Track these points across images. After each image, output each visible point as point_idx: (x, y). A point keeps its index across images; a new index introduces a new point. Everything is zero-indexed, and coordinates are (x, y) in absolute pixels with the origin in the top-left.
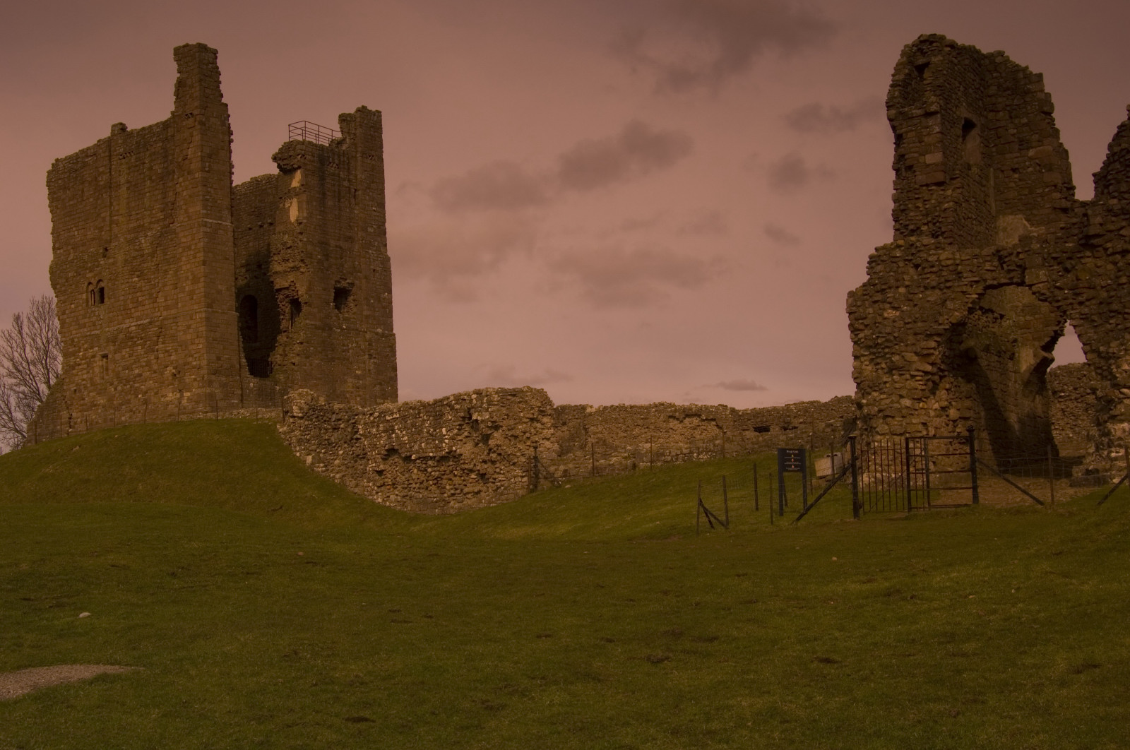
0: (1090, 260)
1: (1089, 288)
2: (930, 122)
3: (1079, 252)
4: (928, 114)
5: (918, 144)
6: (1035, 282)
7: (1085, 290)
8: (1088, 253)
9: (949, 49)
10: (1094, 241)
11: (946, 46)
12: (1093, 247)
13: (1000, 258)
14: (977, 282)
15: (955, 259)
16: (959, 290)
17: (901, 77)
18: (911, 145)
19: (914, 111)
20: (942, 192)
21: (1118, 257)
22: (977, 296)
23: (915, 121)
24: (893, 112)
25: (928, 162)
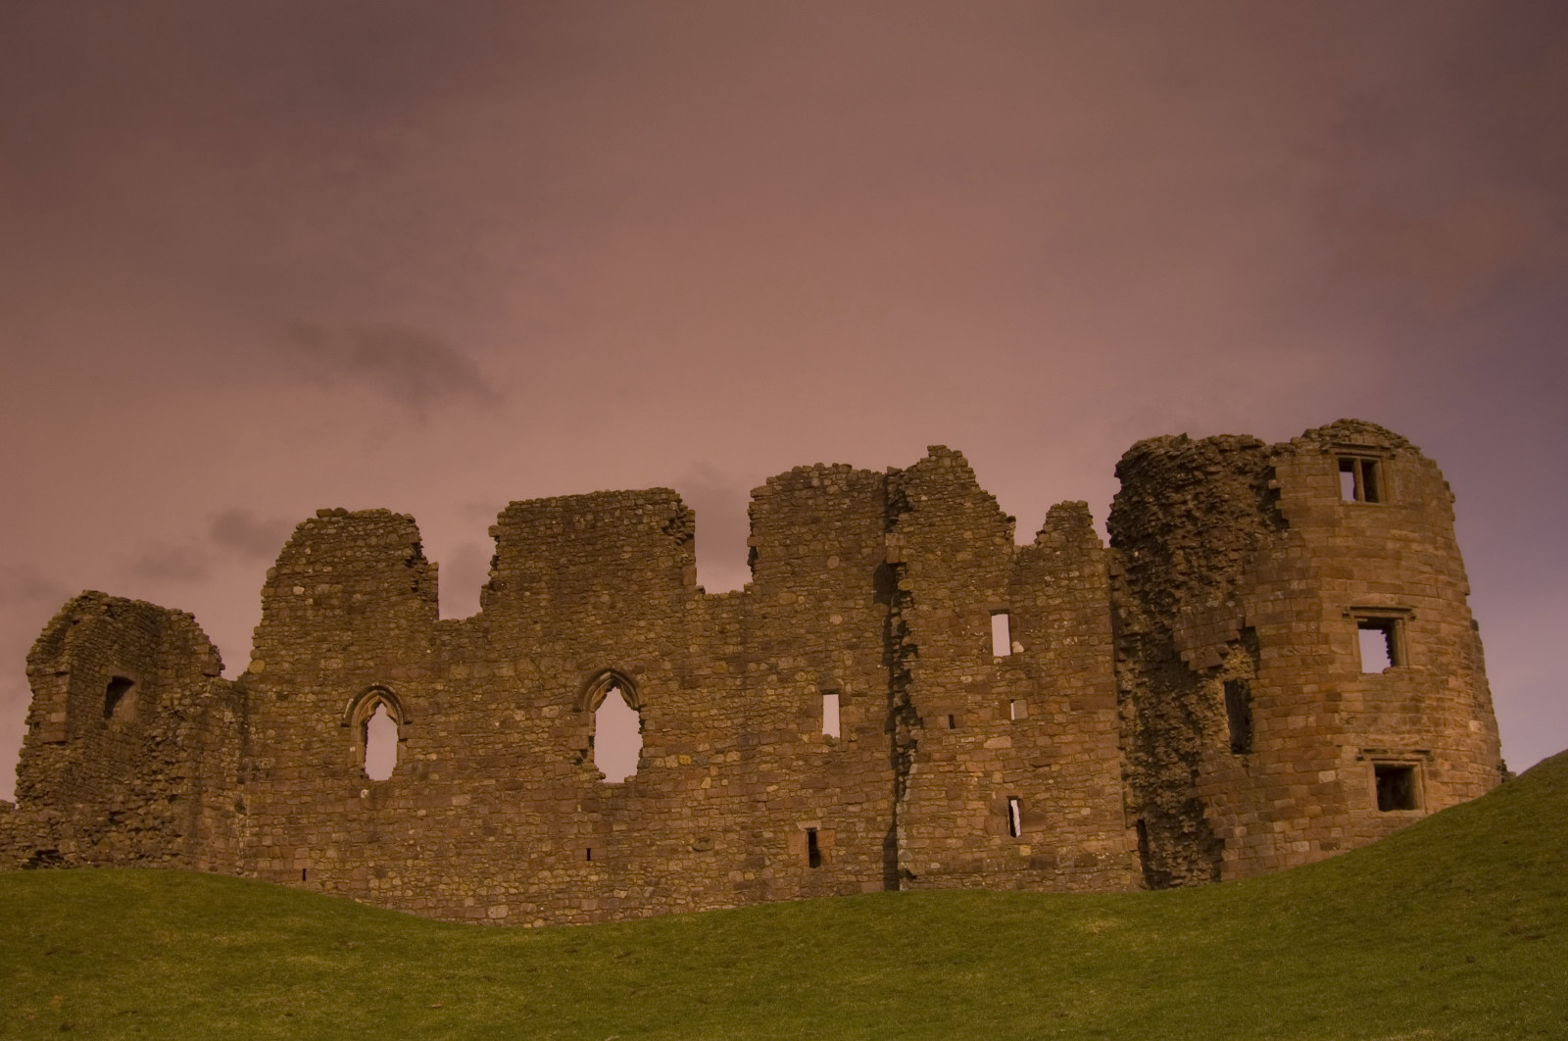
0: (115, 834)
1: (107, 861)
2: (60, 681)
3: (106, 826)
4: (60, 674)
5: (47, 702)
6: (66, 851)
7: (105, 863)
8: (114, 828)
9: (106, 607)
10: (116, 818)
11: (104, 605)
12: (117, 823)
13: (52, 825)
14: (29, 847)
15: (13, 823)
16: (11, 853)
17: (49, 632)
18: (41, 702)
19: (47, 669)
20: (61, 752)
21: (133, 833)
22: (28, 860)
23: (48, 679)
24: (32, 667)
25: (53, 720)
